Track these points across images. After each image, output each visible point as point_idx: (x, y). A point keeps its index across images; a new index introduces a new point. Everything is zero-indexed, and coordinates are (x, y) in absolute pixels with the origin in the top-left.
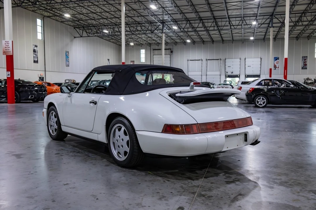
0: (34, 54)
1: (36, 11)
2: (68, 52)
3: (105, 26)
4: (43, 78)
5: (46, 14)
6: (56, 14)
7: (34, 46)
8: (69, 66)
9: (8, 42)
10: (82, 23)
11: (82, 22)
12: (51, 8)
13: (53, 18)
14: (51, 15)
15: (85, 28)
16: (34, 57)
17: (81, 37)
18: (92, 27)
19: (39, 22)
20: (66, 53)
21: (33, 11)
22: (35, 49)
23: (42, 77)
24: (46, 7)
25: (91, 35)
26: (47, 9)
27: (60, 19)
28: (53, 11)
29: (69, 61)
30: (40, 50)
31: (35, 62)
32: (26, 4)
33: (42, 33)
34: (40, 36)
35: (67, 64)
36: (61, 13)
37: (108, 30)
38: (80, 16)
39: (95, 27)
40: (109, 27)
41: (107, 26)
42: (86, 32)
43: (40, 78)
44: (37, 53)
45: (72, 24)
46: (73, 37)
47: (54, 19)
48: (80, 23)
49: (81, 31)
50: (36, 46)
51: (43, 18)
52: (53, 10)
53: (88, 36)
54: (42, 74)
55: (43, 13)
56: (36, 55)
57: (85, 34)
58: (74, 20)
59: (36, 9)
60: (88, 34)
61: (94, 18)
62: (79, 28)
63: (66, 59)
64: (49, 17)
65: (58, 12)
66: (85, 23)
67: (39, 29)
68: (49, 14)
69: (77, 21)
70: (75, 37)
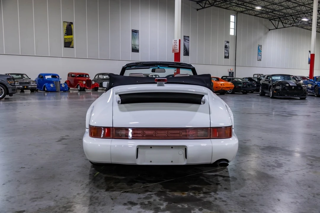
0: (225, 50)
1: (229, 8)
2: (261, 46)
3: (304, 13)
4: (233, 72)
5: (239, 9)
6: (248, 8)
7: (225, 43)
8: (261, 61)
9: (176, 41)
10: (277, 14)
11: (276, 12)
12: (243, 3)
13: (247, 12)
14: (244, 9)
15: (281, 19)
16: (225, 53)
17: (277, 28)
18: (288, 17)
19: (232, 18)
20: (258, 47)
21: (226, 8)
22: (227, 45)
23: (231, 72)
24: (238, 3)
25: (287, 26)
26: (238, 4)
27: (253, 12)
28: (244, 6)
29: (261, 56)
30: (231, 46)
31: (226, 57)
32: (219, 3)
33: (234, 29)
34: (232, 32)
35: (259, 58)
36: (253, 6)
37: (307, 18)
38: (273, 6)
39: (293, 16)
40: (309, 14)
41: (307, 13)
42: (282, 23)
43: (230, 72)
44: (228, 49)
45: (266, 16)
46: (268, 30)
47: (247, 14)
48: (274, 14)
49: (277, 22)
50: (228, 42)
51: (237, 14)
52: (245, 4)
53: (284, 27)
54: (232, 69)
55: (236, 8)
56: (227, 50)
57: (281, 25)
58: (267, 12)
59: (228, 6)
60: (284, 24)
61: (289, 6)
62: (274, 19)
63: (258, 53)
64: (242, 12)
65: (250, 5)
66: (281, 14)
67: (232, 25)
68: (241, 9)
69: (271, 13)
70: (270, 30)
